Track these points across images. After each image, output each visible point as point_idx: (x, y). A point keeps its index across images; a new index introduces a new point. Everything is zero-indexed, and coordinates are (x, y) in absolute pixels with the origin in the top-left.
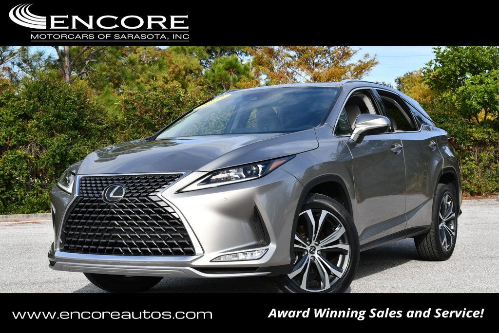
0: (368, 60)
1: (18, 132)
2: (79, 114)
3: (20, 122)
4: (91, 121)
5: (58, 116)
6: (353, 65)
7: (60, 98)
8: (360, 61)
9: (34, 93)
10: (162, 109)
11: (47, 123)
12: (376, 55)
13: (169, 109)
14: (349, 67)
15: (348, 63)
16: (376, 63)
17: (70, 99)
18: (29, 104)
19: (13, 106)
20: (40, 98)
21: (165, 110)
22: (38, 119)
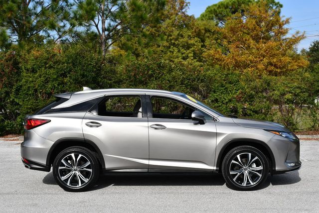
0: (299, 35)
1: (58, 85)
2: (97, 74)
3: (60, 79)
4: (104, 78)
5: (83, 76)
6: (288, 39)
7: (85, 63)
8: (293, 36)
9: (70, 61)
10: (148, 71)
11: (76, 80)
12: (305, 32)
13: (153, 71)
14: (285, 39)
15: (284, 37)
16: (305, 37)
17: (90, 64)
18: (67, 68)
19: (57, 68)
20: (73, 64)
21: (150, 72)
22: (70, 77)
